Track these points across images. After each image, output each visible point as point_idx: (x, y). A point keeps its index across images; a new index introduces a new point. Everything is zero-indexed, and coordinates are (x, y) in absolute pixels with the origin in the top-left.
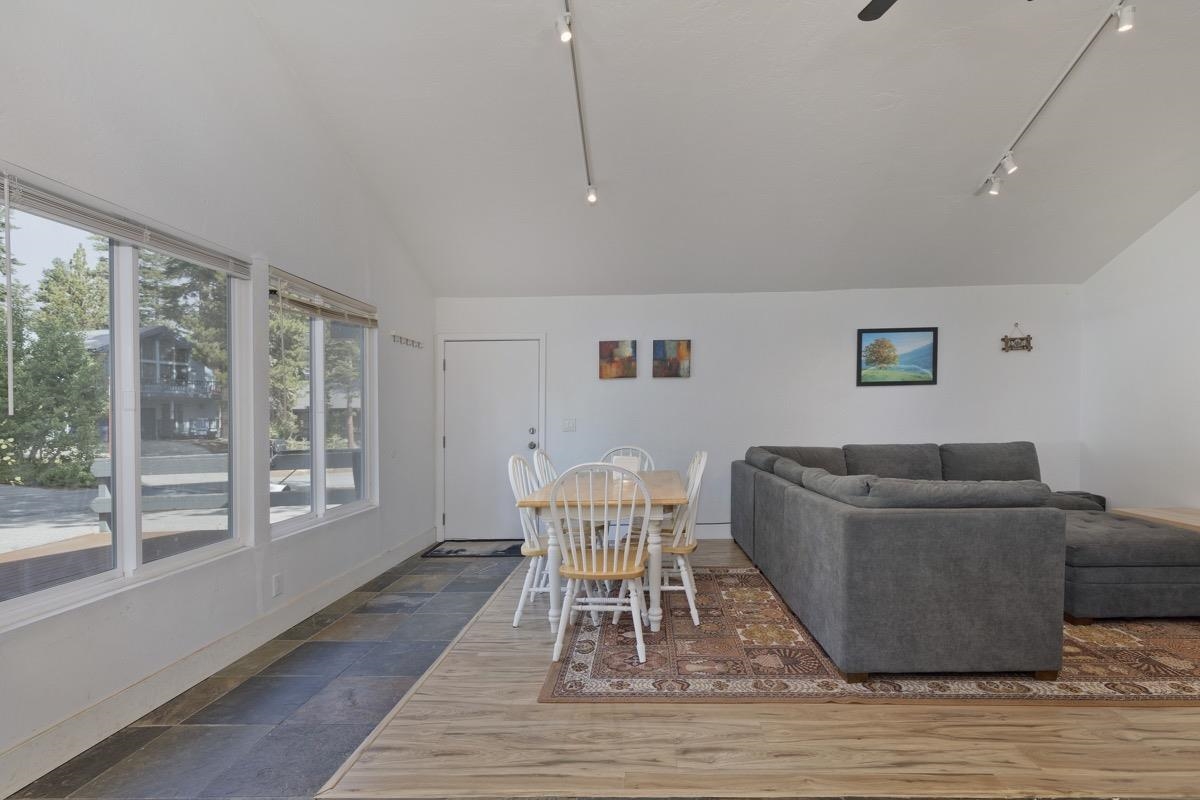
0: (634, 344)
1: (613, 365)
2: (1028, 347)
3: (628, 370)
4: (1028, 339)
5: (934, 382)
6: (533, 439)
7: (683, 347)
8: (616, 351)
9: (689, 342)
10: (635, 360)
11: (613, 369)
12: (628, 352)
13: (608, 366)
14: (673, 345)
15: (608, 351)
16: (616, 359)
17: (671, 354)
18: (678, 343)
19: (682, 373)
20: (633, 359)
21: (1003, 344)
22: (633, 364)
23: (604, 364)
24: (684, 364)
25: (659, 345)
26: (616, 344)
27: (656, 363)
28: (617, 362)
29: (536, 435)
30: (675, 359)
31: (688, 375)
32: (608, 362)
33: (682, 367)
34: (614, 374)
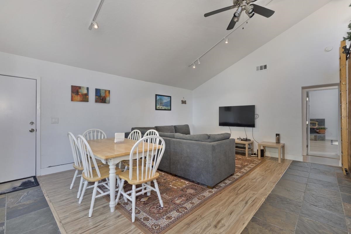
0: (88, 89)
1: (78, 96)
2: (186, 103)
3: (85, 98)
4: (185, 101)
5: (170, 110)
6: (33, 127)
7: (107, 92)
8: (80, 90)
9: (109, 91)
10: (88, 95)
11: (79, 98)
12: (85, 92)
13: (76, 96)
14: (104, 91)
15: (75, 90)
16: (80, 94)
17: (103, 94)
18: (106, 91)
19: (107, 102)
20: (87, 94)
21: (181, 102)
22: (87, 96)
23: (74, 95)
24: (108, 99)
25: (98, 91)
26: (80, 88)
27: (97, 97)
28: (80, 95)
29: (34, 125)
30: (105, 96)
31: (109, 103)
32: (76, 95)
33: (107, 100)
34: (79, 100)
